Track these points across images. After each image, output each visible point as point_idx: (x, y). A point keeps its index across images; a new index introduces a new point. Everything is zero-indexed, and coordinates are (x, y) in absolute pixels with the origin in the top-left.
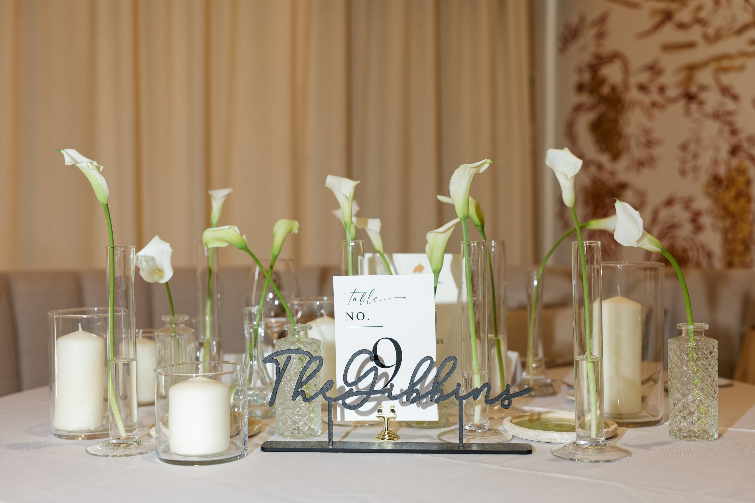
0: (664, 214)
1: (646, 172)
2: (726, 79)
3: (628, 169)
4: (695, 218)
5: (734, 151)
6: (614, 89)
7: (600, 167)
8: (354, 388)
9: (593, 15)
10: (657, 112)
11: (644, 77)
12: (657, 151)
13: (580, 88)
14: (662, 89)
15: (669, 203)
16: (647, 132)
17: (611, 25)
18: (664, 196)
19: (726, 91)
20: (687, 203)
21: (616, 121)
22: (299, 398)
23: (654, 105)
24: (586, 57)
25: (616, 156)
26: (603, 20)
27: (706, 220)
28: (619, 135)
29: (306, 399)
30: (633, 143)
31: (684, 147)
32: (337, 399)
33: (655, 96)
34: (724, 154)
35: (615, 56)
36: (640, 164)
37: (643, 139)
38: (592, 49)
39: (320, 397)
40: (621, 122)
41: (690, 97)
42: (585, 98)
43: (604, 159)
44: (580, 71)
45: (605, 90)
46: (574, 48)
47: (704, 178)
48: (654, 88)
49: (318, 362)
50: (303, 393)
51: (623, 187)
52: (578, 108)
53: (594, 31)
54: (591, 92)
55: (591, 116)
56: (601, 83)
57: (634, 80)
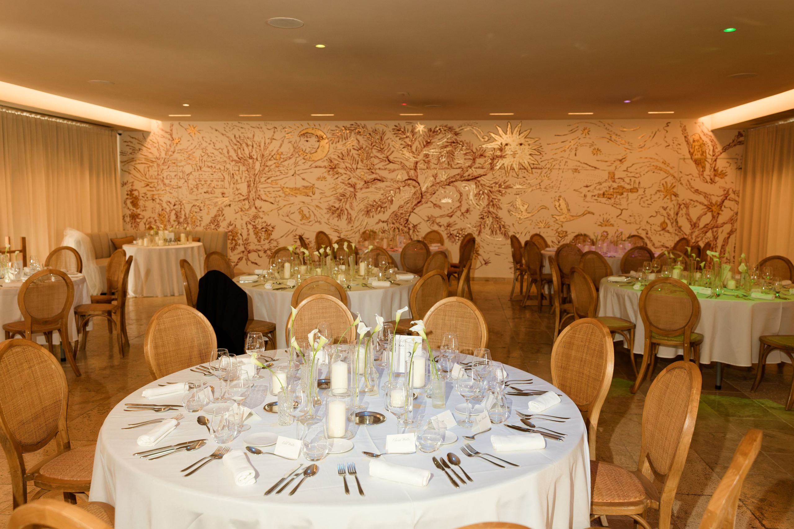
0: (149, 220)
1: (144, 212)
2: (160, 198)
3: (140, 211)
4: (155, 221)
5: (162, 210)
6: (136, 196)
9: (129, 181)
10: (146, 201)
11: (143, 195)
12: (146, 209)
13: (127, 195)
15: (150, 218)
17: (135, 184)
18: (148, 217)
19: (160, 200)
20: (154, 218)
21: (136, 202)
24: (129, 189)
25: (137, 209)
26: (133, 182)
27: (157, 221)
28: (138, 205)
30: (141, 206)
31: (152, 208)
33: (146, 199)
34: (161, 210)
35: (136, 190)
36: (143, 211)
37: (143, 206)
38: (130, 187)
40: (138, 202)
41: (153, 200)
42: (129, 197)
43: (134, 209)
44: (127, 191)
45: (134, 196)
46: (125, 187)
47: (157, 214)
48: (145, 197)
51: (139, 214)
52: (127, 198)
53: (131, 184)
54: (130, 196)
55: (131, 200)
56: (133, 194)
57: (141, 195)
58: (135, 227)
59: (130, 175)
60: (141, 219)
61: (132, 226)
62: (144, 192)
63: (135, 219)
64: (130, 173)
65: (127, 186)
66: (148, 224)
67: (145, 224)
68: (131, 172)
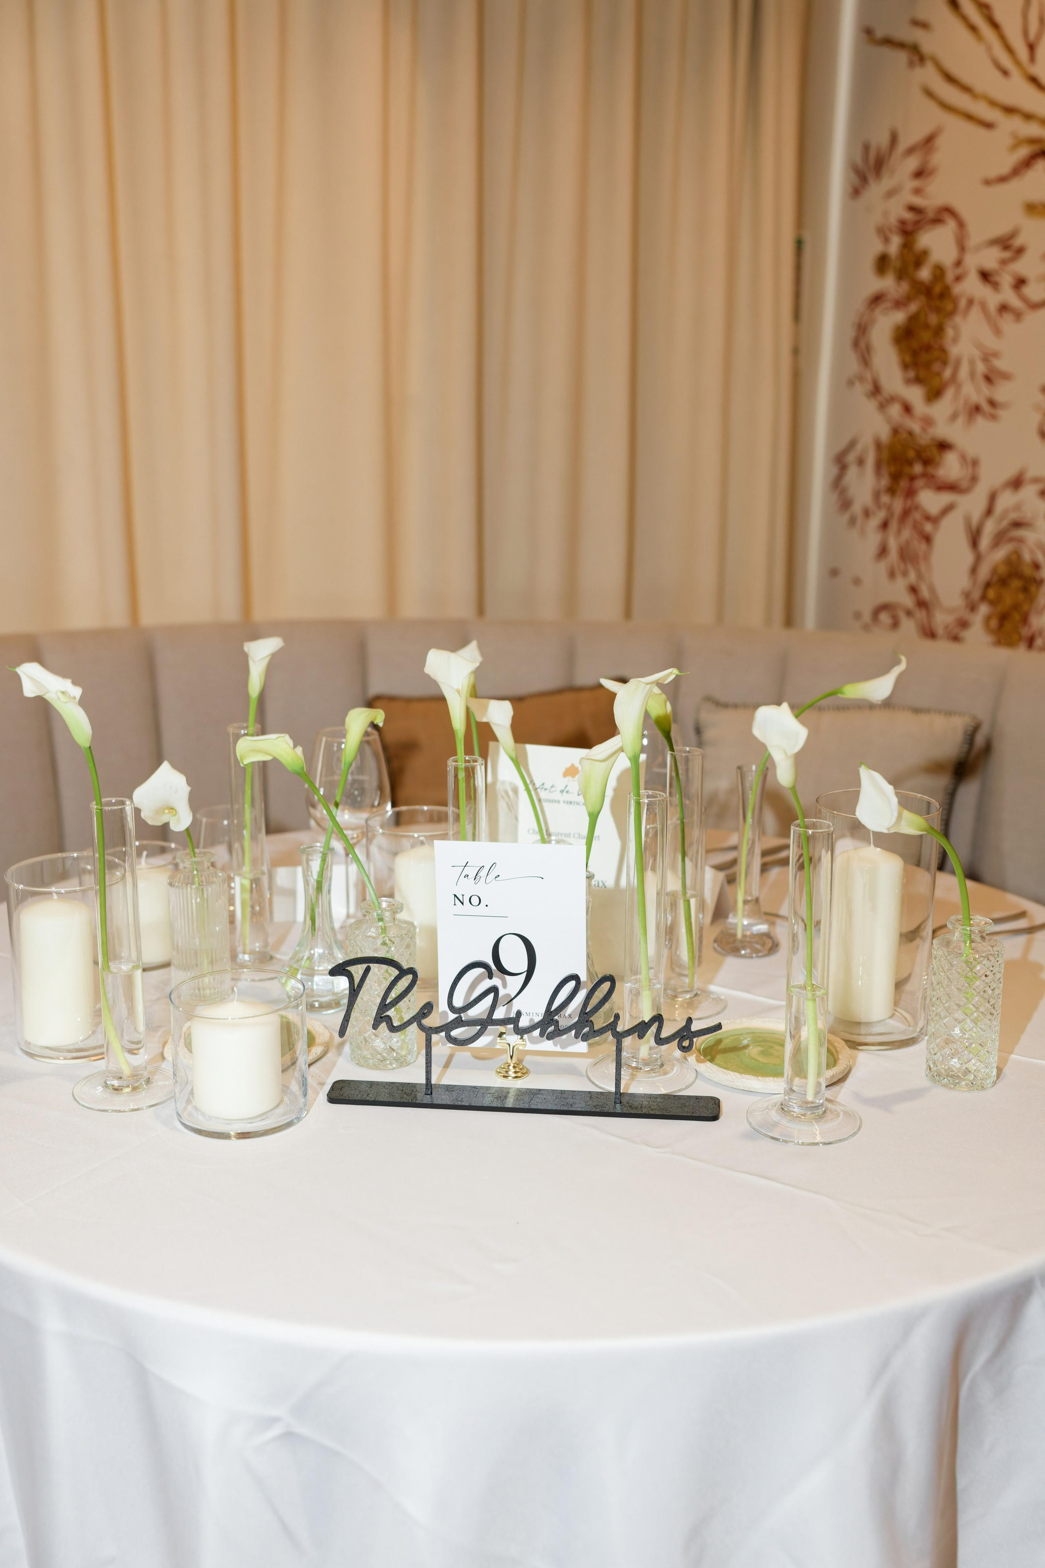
1: (982, 426)
3: (954, 417)
6: (939, 272)
7: (907, 409)
8: (464, 1016)
9: (911, 136)
10: (1007, 323)
11: (990, 258)
12: (1001, 393)
13: (882, 263)
14: (1020, 283)
15: (1017, 483)
16: (987, 357)
17: (941, 156)
18: (1009, 472)
21: (939, 331)
22: (383, 1025)
23: (1004, 308)
24: (897, 210)
25: (934, 394)
26: (929, 142)
28: (943, 357)
29: (393, 1029)
30: (964, 372)
32: (437, 1030)
33: (1008, 295)
35: (945, 214)
36: (976, 411)
37: (981, 368)
38: (909, 194)
39: (414, 1027)
40: (950, 332)
42: (888, 283)
43: (915, 395)
44: (883, 234)
45: (925, 274)
46: (876, 190)
48: (1006, 280)
49: (410, 977)
50: (389, 1020)
51: (944, 446)
52: (877, 299)
53: (912, 163)
54: (901, 275)
55: (899, 317)
56: (920, 259)
57: (973, 262)
58: (906, 555)
59: (928, 75)
60: (952, 487)
61: (883, 551)
62: (1001, 229)
63: (911, 493)
64: (917, 55)
65: (887, 182)
66: (999, 539)
67: (974, 541)
68: (928, 43)
